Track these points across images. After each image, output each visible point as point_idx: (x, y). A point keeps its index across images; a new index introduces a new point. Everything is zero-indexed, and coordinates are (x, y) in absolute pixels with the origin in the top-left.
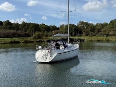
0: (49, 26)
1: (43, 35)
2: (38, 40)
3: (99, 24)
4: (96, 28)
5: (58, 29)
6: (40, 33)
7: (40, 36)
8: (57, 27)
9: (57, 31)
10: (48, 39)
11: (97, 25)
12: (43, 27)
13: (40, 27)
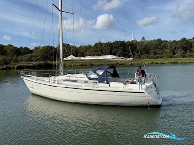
0: (19, 48)
1: (10, 60)
2: (5, 66)
3: (83, 47)
4: (79, 51)
5: (32, 51)
6: (6, 57)
7: (6, 62)
8: (31, 49)
9: (30, 54)
10: (18, 65)
11: (81, 47)
12: (10, 50)
13: (5, 49)
